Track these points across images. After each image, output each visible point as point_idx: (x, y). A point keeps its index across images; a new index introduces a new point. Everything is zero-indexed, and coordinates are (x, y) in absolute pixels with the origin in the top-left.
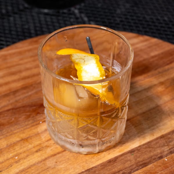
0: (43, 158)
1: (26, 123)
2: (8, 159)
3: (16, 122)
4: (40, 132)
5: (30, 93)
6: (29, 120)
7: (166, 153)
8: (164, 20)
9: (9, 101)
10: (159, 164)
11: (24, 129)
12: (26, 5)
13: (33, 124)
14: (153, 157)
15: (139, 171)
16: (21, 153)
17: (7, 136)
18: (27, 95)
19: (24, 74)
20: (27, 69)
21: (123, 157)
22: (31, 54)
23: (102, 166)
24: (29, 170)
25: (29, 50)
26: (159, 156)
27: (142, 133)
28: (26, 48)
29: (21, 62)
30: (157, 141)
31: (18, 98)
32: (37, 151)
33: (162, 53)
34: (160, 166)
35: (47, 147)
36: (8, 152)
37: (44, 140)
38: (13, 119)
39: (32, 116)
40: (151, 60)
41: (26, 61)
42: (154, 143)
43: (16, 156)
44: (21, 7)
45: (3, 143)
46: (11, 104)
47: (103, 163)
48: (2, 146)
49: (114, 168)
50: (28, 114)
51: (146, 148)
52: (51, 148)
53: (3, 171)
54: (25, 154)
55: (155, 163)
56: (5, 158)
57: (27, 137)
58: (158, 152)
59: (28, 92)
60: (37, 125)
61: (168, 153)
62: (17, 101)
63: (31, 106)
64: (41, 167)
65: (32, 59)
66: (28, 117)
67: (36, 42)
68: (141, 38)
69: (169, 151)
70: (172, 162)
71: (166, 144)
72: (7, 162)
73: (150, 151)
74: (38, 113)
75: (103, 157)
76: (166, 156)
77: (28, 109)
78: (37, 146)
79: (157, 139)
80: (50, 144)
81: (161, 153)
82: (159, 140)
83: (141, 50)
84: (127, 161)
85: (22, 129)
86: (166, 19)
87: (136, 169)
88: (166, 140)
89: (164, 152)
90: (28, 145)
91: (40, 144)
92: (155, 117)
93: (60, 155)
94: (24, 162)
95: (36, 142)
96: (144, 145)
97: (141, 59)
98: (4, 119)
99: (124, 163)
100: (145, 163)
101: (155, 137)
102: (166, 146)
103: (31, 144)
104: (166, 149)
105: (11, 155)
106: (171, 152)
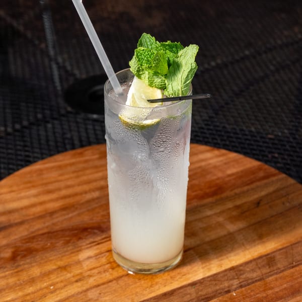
0: (84, 288)
1: (65, 249)
2: (41, 289)
3: (53, 248)
4: (81, 260)
5: (70, 215)
6: (69, 246)
7: (234, 287)
8: (251, 131)
9: (44, 223)
10: (225, 299)
11: (62, 257)
12: (69, 109)
13: (73, 251)
14: (219, 291)
16: (57, 283)
17: (41, 263)
18: (67, 217)
19: (64, 192)
20: (68, 187)
21: (182, 290)
22: (73, 168)
23: (155, 299)
25: (72, 164)
26: (226, 290)
27: (208, 264)
28: (67, 162)
29: (60, 178)
30: (226, 273)
31: (55, 221)
32: (77, 281)
33: (242, 171)
35: (90, 276)
36: (41, 281)
37: (86, 268)
38: (49, 244)
39: (72, 242)
40: (227, 179)
41: (66, 176)
42: (222, 275)
43: (51, 286)
44: (63, 112)
45: (36, 272)
46: (47, 227)
47: (157, 296)
48: (34, 274)
50: (68, 239)
51: (211, 281)
52: (94, 278)
54: (62, 284)
55: (220, 298)
56: (38, 287)
57: (66, 264)
58: (225, 286)
59: (68, 214)
60: (78, 251)
61: (237, 287)
62: (54, 224)
63: (72, 229)
64: (81, 298)
65: (75, 174)
66: (68, 242)
67: (81, 154)
68: (217, 152)
69: (239, 285)
70: (241, 297)
71: (236, 277)
72: (40, 292)
73: (216, 284)
74: (80, 238)
75: (157, 290)
76: (235, 291)
77: (67, 233)
78: (78, 275)
79: (226, 271)
80: (94, 273)
81: (229, 287)
82: (228, 272)
83: (215, 167)
84: (186, 294)
85: (60, 256)
86: (253, 129)
88: (237, 273)
89: (232, 285)
90: (66, 274)
91: (81, 273)
92: (226, 246)
93: (105, 286)
94: (60, 293)
95: (76, 271)
96: (208, 277)
97: (214, 178)
98: (38, 244)
99: (183, 297)
100: (208, 298)
101: (223, 268)
102: (235, 279)
103: (70, 273)
104: (236, 283)
105: (45, 284)
106: (241, 287)
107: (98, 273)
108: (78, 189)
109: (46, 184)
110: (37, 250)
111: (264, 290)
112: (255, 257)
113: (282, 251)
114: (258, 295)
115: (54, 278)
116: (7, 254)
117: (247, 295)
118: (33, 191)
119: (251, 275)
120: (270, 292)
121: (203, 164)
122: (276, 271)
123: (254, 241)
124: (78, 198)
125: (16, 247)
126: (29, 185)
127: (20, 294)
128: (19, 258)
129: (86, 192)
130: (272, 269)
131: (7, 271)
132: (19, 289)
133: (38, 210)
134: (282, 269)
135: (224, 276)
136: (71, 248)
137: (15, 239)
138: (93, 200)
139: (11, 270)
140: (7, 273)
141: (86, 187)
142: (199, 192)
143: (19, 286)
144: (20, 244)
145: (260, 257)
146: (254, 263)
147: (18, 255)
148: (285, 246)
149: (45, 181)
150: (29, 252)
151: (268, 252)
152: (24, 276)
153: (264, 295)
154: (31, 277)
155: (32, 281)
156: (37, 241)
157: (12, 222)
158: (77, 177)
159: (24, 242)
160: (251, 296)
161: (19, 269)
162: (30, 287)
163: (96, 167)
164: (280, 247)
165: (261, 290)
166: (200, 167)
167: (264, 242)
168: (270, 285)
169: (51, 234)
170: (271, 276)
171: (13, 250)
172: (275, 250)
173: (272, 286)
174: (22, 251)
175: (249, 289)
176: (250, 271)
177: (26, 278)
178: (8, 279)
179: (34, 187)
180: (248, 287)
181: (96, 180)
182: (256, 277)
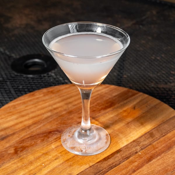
0: (61, 162)
1: (43, 144)
2: (38, 166)
3: (36, 144)
5: (39, 126)
6: (45, 142)
7: (139, 150)
9: (27, 132)
10: (136, 157)
11: (43, 148)
12: (16, 74)
13: (48, 144)
14: (132, 153)
15: (125, 162)
16: (45, 162)
17: (32, 153)
18: (37, 127)
19: (31, 115)
20: (33, 112)
22: (32, 103)
24: (54, 170)
25: (30, 101)
26: (135, 152)
27: (121, 141)
29: (26, 108)
31: (32, 130)
32: (56, 159)
33: (120, 94)
34: (137, 157)
36: (36, 162)
38: (33, 143)
39: (45, 140)
40: (114, 98)
41: (30, 107)
42: (130, 145)
43: (43, 164)
45: (31, 158)
46: (29, 134)
49: (109, 162)
50: (42, 138)
51: (125, 149)
53: (37, 174)
54: (48, 162)
55: (134, 156)
56: (36, 166)
57: (46, 151)
58: (134, 150)
59: (38, 126)
60: (50, 144)
62: (32, 132)
63: (43, 133)
64: (61, 168)
65: (34, 106)
66: (43, 140)
67: (33, 95)
70: (144, 154)
71: (138, 145)
72: (38, 168)
73: (129, 150)
74: (49, 137)
75: (100, 157)
76: (140, 152)
77: (41, 136)
78: (55, 156)
79: (131, 143)
81: (136, 150)
82: (132, 143)
83: (106, 93)
85: (41, 148)
86: (115, 74)
87: (123, 161)
88: (137, 143)
89: (137, 149)
92: (126, 131)
93: (72, 159)
94: (49, 167)
95: (53, 154)
96: (124, 147)
97: (107, 98)
98: (27, 144)
99: (115, 159)
100: (127, 157)
101: (130, 142)
102: (137, 146)
103: (50, 156)
104: (138, 148)
105: (39, 163)
106: (142, 149)
107: (66, 153)
108: (39, 113)
109: (20, 112)
110: (27, 147)
111: (154, 149)
112: (143, 134)
113: (155, 129)
114: (152, 152)
115: (43, 160)
116: (12, 151)
117: (147, 153)
118: (14, 117)
119: (145, 143)
120: (157, 150)
121: (99, 92)
122: (156, 139)
123: (139, 126)
124: (40, 117)
125: (15, 146)
126: (10, 114)
127: (27, 171)
128: (19, 152)
129: (43, 114)
130: (153, 138)
131: (15, 160)
132: (25, 168)
133: (20, 126)
134: (158, 138)
135: (132, 145)
136: (46, 143)
137: (13, 143)
138: (49, 117)
139: (17, 159)
140: (15, 161)
141: (42, 111)
142: (102, 106)
143: (24, 167)
144: (18, 145)
145: (146, 134)
146: (143, 137)
147: (18, 151)
148: (156, 126)
149: (19, 111)
150: (24, 148)
151: (149, 131)
152: (26, 161)
153: (155, 152)
154: (29, 161)
155: (31, 163)
156: (26, 142)
157: (8, 134)
158: (36, 107)
159: (18, 143)
160: (149, 153)
161: (21, 157)
162: (31, 166)
163: (44, 100)
164: (154, 127)
165: (152, 149)
166: (98, 94)
167: (144, 126)
168: (156, 146)
169: (32, 137)
170: (155, 141)
171: (14, 148)
172: (151, 129)
173: (157, 146)
174: (19, 148)
175: (146, 150)
176: (143, 141)
177: (27, 162)
178: (17, 164)
179: (13, 114)
180: (145, 149)
181: (46, 107)
182: (147, 144)
